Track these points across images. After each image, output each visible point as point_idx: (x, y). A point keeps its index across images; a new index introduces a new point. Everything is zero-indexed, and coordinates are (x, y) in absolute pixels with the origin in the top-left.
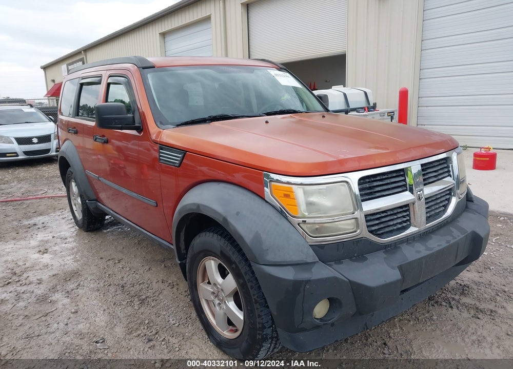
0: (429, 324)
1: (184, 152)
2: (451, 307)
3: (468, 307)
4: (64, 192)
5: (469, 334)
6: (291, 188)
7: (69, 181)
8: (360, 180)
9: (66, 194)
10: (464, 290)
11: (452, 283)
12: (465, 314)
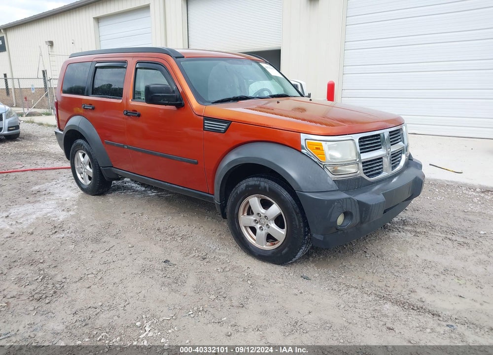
0: (388, 241)
1: (228, 122)
2: (400, 232)
3: (410, 232)
4: (68, 165)
5: (414, 244)
6: (321, 144)
7: (75, 152)
8: (360, 139)
9: (70, 166)
10: (404, 223)
11: (395, 219)
12: (409, 235)
